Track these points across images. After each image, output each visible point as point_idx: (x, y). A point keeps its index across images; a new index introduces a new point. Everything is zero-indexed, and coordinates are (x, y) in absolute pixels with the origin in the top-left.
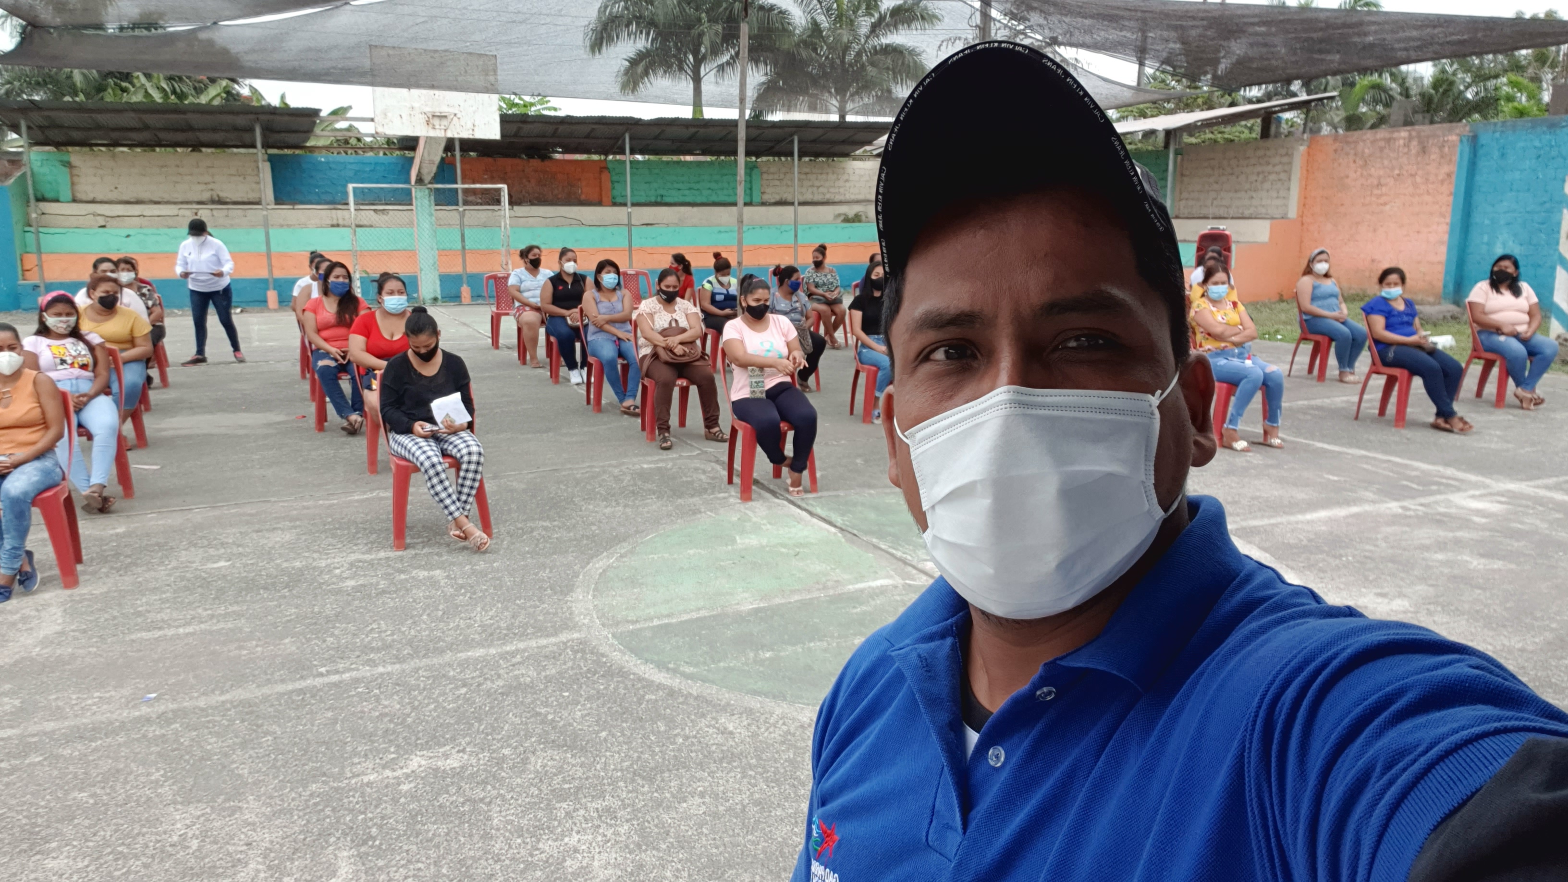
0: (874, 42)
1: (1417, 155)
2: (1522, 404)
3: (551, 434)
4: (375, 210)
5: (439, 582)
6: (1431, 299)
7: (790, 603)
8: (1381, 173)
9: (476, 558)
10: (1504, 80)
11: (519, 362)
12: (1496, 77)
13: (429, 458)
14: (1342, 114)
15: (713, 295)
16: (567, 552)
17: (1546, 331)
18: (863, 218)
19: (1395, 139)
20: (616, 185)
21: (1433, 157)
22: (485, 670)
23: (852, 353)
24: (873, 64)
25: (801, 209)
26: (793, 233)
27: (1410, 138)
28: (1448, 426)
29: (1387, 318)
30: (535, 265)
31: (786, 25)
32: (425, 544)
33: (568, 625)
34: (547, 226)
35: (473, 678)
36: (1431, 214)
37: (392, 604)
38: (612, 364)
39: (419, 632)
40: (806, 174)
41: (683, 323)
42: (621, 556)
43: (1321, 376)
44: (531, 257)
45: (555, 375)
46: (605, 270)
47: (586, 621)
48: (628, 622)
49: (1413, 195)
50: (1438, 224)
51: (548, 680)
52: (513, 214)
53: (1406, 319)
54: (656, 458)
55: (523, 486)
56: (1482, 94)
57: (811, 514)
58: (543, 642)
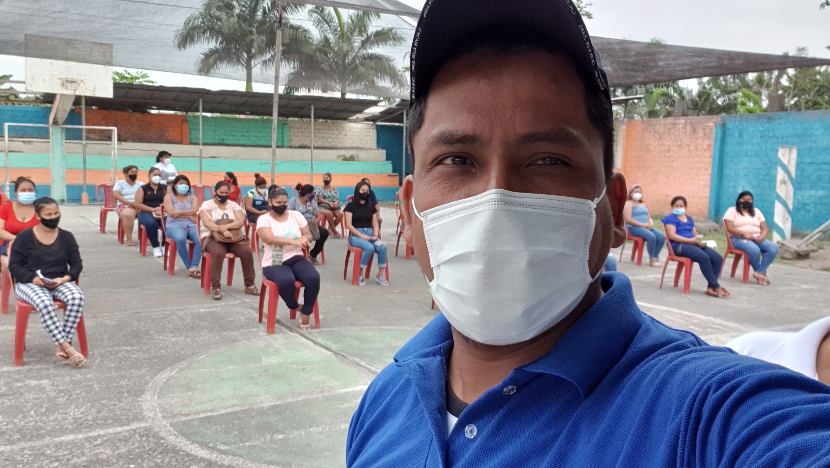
0: (364, 52)
1: (691, 133)
2: (758, 281)
3: (137, 289)
4: (24, 142)
5: (45, 388)
6: (702, 219)
7: (297, 401)
8: (670, 143)
9: (74, 371)
10: (740, 94)
11: (118, 242)
12: (735, 92)
13: (43, 301)
14: (646, 110)
15: (254, 201)
16: (141, 367)
17: (771, 239)
18: (356, 158)
19: (677, 124)
20: (193, 131)
21: (700, 135)
22: (74, 450)
23: (346, 242)
24: (362, 65)
25: (316, 151)
26: (310, 165)
27: (686, 124)
28: (715, 293)
29: (677, 227)
30: (132, 178)
31: (307, 39)
32: (37, 362)
33: (138, 417)
34: (144, 155)
35: (64, 455)
36: (700, 168)
37: (9, 403)
38: (183, 243)
39: (27, 423)
40: (319, 129)
41: (232, 216)
42: (181, 370)
43: (639, 262)
44: (130, 173)
45: (143, 251)
46: (180, 182)
47: (151, 415)
48: (182, 415)
49: (688, 157)
50: (704, 174)
51: (120, 456)
52: (120, 147)
53: (688, 227)
54: (209, 305)
55: (114, 323)
56: (727, 102)
57: (315, 343)
58: (119, 429)
